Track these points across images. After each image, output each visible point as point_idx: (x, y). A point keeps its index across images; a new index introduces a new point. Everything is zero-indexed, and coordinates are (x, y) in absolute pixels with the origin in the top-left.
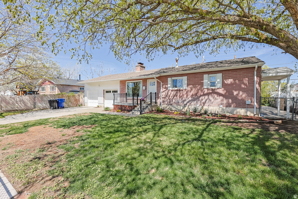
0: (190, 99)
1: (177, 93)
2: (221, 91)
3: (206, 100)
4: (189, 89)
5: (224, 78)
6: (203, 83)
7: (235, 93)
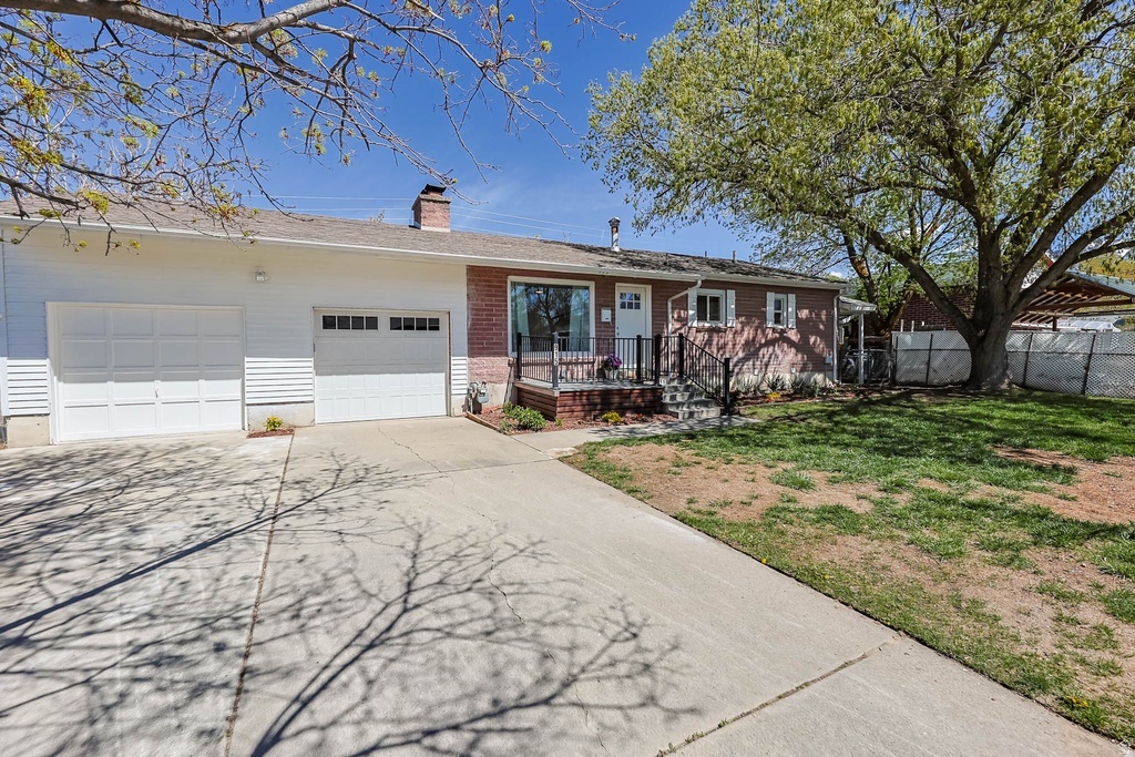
0: (741, 355)
1: (710, 337)
2: (793, 335)
3: (770, 358)
4: (739, 326)
5: (799, 307)
6: (765, 312)
7: (812, 339)
